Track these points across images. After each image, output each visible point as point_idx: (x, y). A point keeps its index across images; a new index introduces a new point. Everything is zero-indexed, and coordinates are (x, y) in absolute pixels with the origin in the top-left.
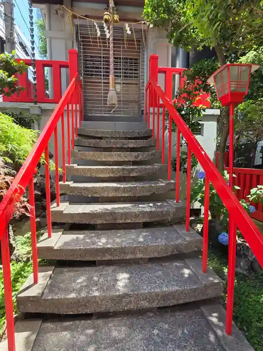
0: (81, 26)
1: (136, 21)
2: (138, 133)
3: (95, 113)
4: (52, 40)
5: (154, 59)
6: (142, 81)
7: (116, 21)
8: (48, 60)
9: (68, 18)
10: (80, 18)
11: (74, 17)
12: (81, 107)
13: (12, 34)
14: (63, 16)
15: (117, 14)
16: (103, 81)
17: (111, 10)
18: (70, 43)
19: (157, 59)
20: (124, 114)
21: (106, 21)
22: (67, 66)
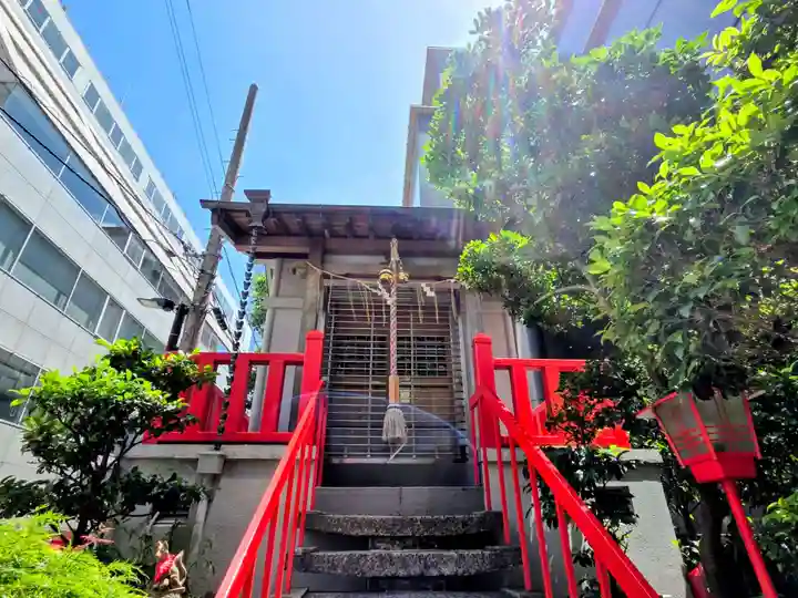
0: (335, 288)
1: (439, 279)
2: (465, 524)
3: (349, 456)
4: (278, 312)
5: (483, 344)
6: (457, 380)
7: (403, 282)
8: (262, 352)
9: (313, 281)
10: (334, 278)
11: (326, 276)
12: (319, 453)
13: (204, 299)
14: (304, 276)
15: (405, 270)
16: (371, 383)
17: (394, 266)
18: (311, 320)
19: (490, 343)
20: (418, 456)
21: (384, 282)
22: (298, 363)
